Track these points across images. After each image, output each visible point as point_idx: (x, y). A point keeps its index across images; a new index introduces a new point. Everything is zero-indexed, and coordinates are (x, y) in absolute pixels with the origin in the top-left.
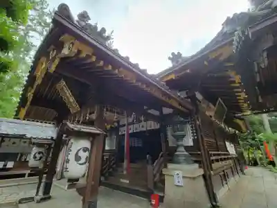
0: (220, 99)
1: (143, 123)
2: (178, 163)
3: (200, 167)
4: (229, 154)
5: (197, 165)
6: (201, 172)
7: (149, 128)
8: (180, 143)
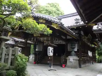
0: (89, 34)
1: (58, 41)
2: (72, 56)
3: (78, 58)
4: (89, 56)
5: (77, 57)
6: (78, 59)
7: (60, 43)
8: (73, 50)
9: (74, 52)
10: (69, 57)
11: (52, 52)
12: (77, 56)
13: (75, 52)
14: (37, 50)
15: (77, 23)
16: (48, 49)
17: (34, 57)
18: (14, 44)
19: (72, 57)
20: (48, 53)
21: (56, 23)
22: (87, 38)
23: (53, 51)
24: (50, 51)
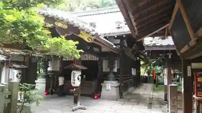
1: (86, 55)
2: (110, 80)
3: (118, 82)
4: (132, 76)
7: (90, 59)
8: (111, 71)
9: (112, 74)
10: (105, 82)
11: (78, 79)
12: (117, 80)
13: (114, 73)
14: (49, 69)
15: (119, 28)
16: (72, 75)
17: (45, 82)
18: (5, 59)
19: (109, 82)
20: (72, 81)
21: (87, 33)
22: (131, 50)
23: (80, 77)
24: (76, 78)
